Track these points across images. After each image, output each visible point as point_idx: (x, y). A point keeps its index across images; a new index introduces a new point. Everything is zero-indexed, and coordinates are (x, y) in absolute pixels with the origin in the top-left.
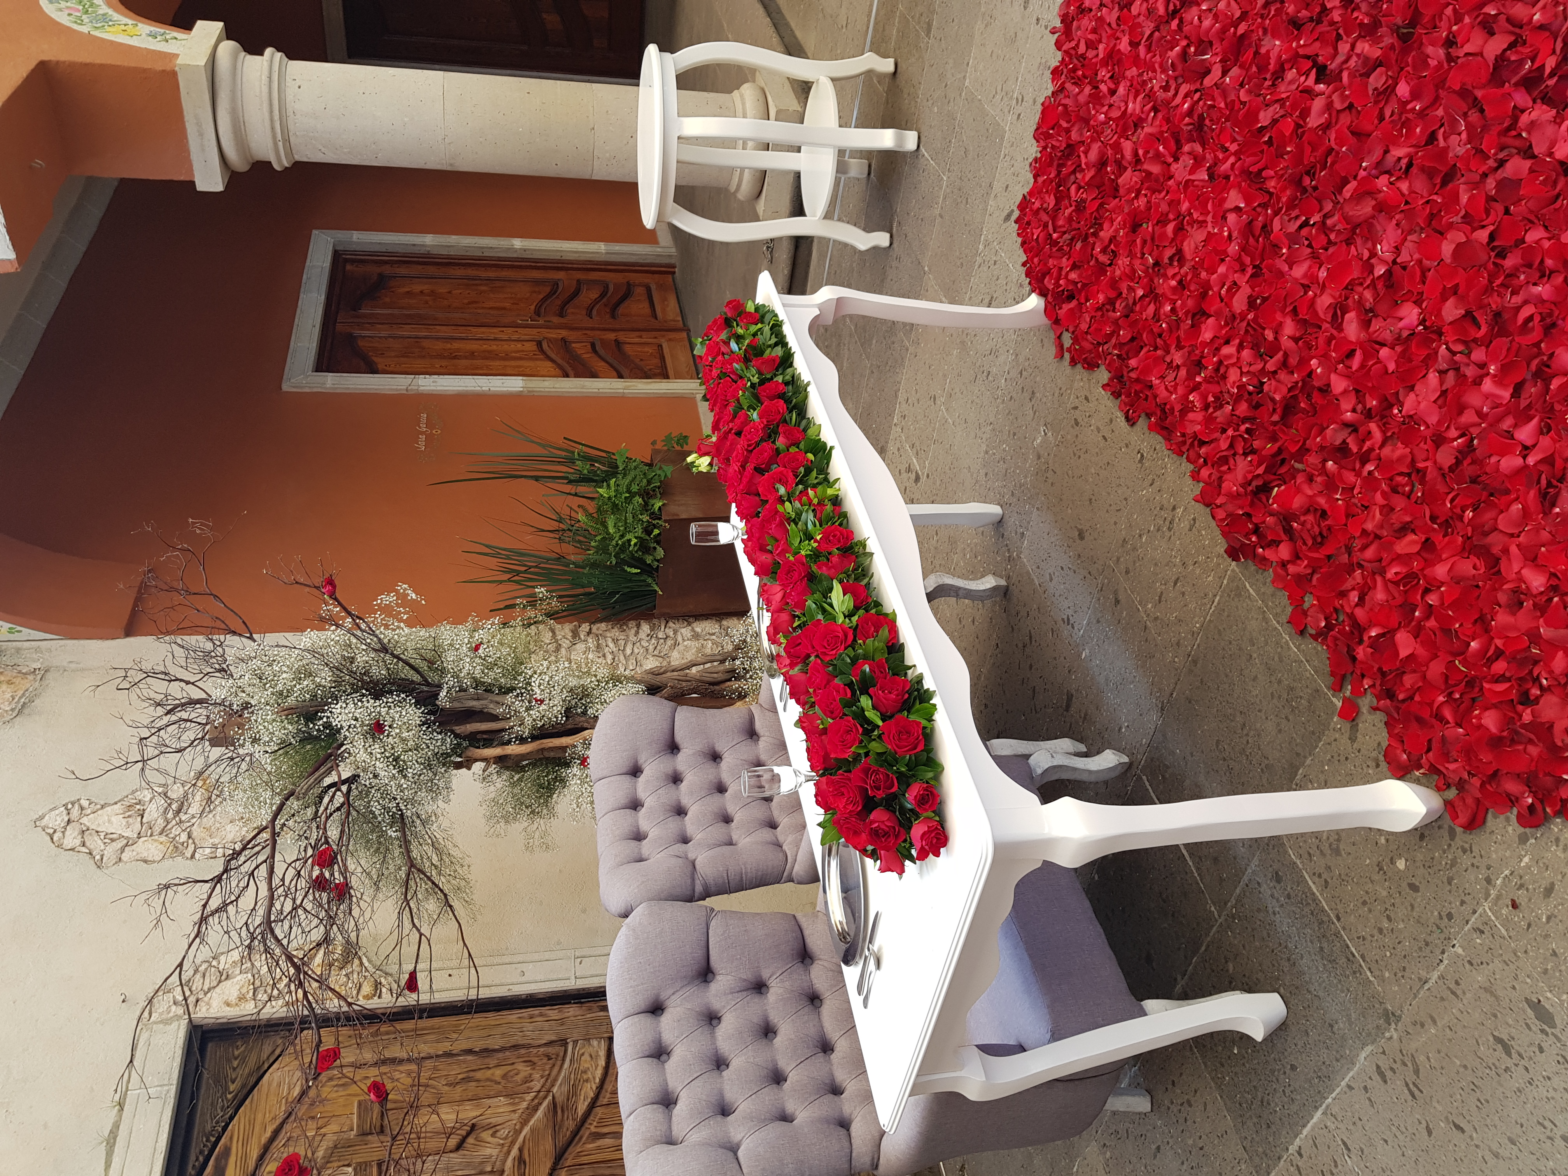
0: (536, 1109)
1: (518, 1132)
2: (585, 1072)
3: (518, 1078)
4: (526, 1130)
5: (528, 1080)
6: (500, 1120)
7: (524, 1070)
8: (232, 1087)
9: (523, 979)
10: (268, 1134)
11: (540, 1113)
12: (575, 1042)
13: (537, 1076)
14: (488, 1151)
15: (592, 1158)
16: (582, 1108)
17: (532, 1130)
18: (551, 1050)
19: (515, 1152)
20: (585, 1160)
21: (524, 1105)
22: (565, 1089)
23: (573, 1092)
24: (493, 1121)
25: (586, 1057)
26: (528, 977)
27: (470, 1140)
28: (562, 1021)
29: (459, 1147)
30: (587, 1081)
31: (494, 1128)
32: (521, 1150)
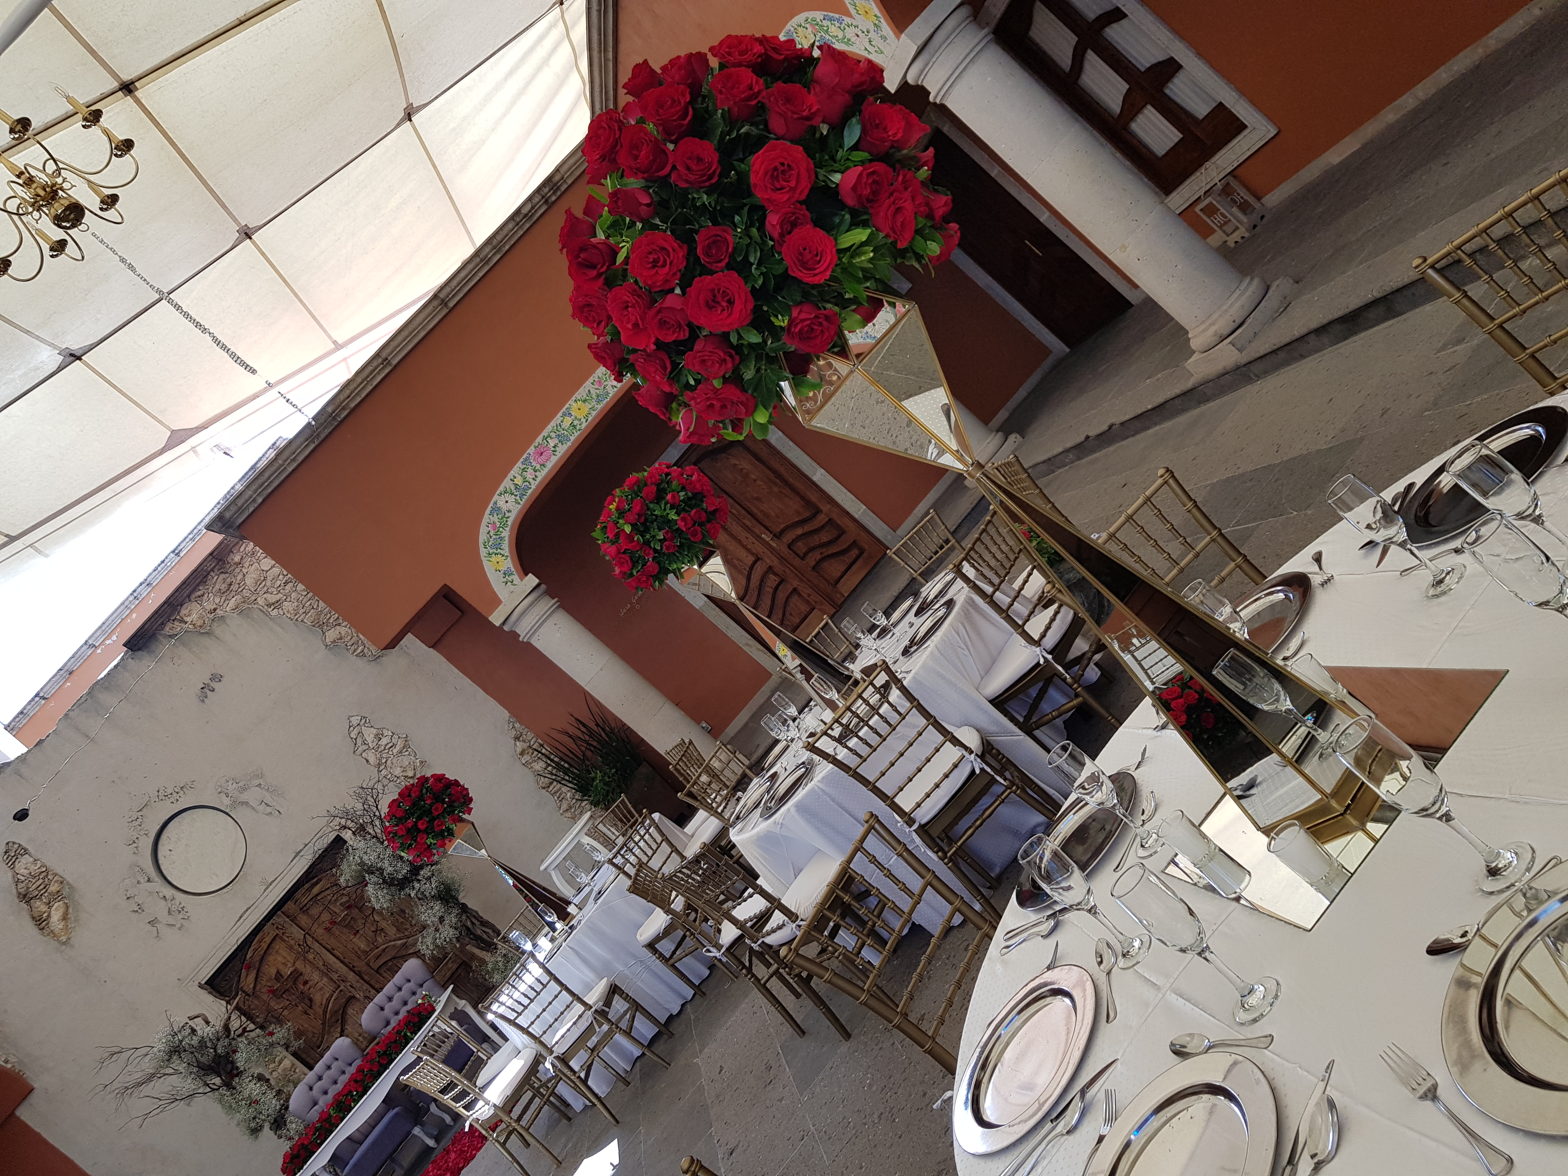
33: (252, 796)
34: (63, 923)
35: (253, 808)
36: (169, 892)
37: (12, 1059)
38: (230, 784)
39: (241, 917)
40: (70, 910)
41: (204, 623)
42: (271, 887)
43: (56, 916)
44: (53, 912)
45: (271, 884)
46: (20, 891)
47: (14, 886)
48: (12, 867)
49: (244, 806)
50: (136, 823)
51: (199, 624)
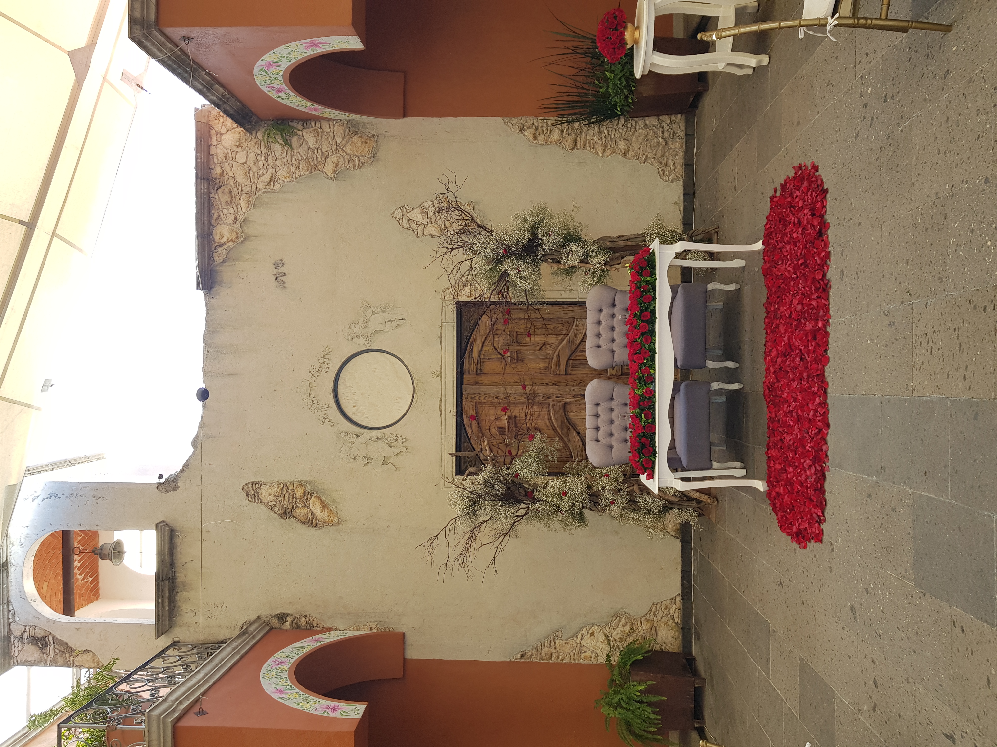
0: (564, 340)
1: (558, 347)
2: (580, 330)
3: (558, 329)
4: (560, 347)
5: (561, 330)
6: (552, 342)
7: (560, 327)
8: (471, 322)
9: (561, 297)
10: (484, 339)
11: (565, 342)
12: (577, 319)
13: (564, 329)
14: (549, 352)
15: (580, 358)
16: (578, 342)
17: (562, 347)
18: (569, 320)
19: (556, 353)
20: (578, 358)
21: (560, 338)
22: (573, 335)
23: (576, 336)
24: (550, 342)
25: (580, 325)
26: (562, 296)
27: (543, 347)
28: (573, 311)
29: (540, 349)
30: (580, 333)
31: (551, 345)
32: (558, 353)
33: (375, 323)
34: (326, 511)
35: (384, 331)
36: (378, 433)
37: (373, 625)
38: (353, 327)
39: (441, 411)
40: (324, 498)
41: (237, 233)
42: (443, 374)
43: (317, 509)
44: (313, 509)
45: (441, 372)
46: (279, 512)
47: (272, 513)
48: (259, 501)
49: (376, 335)
50: (314, 406)
51: (234, 237)
